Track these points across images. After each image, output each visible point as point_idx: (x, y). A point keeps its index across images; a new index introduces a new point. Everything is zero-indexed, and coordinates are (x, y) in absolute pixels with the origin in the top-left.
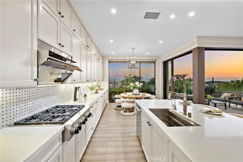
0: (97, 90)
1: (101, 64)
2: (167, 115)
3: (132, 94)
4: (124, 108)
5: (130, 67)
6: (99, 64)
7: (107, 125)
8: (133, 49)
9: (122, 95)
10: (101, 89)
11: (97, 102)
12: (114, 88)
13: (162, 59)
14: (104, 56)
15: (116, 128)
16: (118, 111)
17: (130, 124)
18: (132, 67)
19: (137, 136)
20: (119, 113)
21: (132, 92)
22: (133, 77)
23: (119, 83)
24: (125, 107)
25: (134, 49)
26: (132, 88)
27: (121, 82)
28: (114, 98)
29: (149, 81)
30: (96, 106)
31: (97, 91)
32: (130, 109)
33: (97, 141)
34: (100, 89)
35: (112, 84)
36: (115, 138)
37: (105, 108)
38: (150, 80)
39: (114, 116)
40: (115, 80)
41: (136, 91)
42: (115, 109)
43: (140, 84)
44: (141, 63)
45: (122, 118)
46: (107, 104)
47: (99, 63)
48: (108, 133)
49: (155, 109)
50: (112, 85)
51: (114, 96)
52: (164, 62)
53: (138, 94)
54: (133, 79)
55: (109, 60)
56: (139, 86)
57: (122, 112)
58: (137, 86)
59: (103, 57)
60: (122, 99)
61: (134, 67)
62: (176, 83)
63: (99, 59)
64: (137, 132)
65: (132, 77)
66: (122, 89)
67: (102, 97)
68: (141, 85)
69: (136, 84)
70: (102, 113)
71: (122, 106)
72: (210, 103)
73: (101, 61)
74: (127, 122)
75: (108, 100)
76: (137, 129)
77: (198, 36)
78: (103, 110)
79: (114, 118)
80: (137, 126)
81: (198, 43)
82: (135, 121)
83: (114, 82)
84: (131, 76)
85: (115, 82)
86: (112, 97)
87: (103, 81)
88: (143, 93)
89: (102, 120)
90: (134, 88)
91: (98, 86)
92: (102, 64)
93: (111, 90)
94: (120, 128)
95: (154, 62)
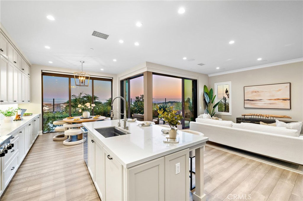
0: (19, 115)
1: (26, 76)
2: (114, 132)
3: (81, 118)
4: (68, 136)
5: (78, 83)
6: (23, 77)
7: (39, 161)
8: (82, 62)
9: (66, 120)
10: (27, 114)
11: (21, 132)
12: (52, 112)
13: (119, 78)
14: (32, 64)
15: (55, 162)
16: (58, 143)
17: (76, 153)
18: (81, 84)
19: (84, 162)
20: (62, 144)
21: (81, 116)
22: (85, 97)
23: (62, 105)
24: (70, 135)
25: (84, 62)
26: (80, 111)
27: (65, 103)
28: (52, 126)
29: (106, 102)
30: (19, 137)
31: (19, 118)
32: (78, 136)
33: (23, 183)
34: (25, 114)
35: (47, 107)
36: (54, 172)
37: (35, 141)
38: (108, 101)
39: (52, 149)
40: (55, 100)
41: (87, 114)
42: (54, 140)
43: (92, 105)
44: (94, 79)
45: (64, 149)
46: (38, 136)
47: (23, 74)
48: (42, 169)
49: (102, 129)
50: (48, 109)
51: (52, 123)
52: (121, 81)
53: (89, 117)
54: (85, 99)
55: (43, 71)
56: (91, 108)
57: (65, 142)
58: (88, 107)
59: (30, 66)
60: (66, 125)
61: (83, 84)
62: (136, 103)
63: (23, 69)
64: (84, 159)
65: (83, 97)
66: (67, 113)
67: (30, 125)
68: (93, 107)
69: (86, 106)
70: (30, 149)
71: (65, 135)
72: (160, 121)
73: (27, 71)
74: (72, 152)
75: (40, 130)
76: (84, 156)
77: (147, 61)
78: (31, 145)
79: (52, 151)
80: (84, 153)
81: (147, 68)
82: (82, 149)
83: (52, 103)
84: (82, 95)
85: (55, 103)
86: (48, 125)
87: (31, 102)
88: (96, 116)
89: (29, 158)
90: (83, 110)
91: (21, 109)
92: (28, 75)
93: (47, 116)
94: (62, 160)
95: (111, 80)
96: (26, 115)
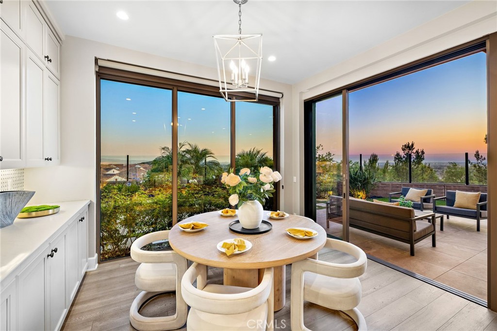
10: (38, 210)
23: (139, 166)
35: (118, 170)
40: (129, 158)
44: (236, 97)
46: (85, 276)
54: (188, 156)
55: (100, 63)
59: (58, 39)
84: (184, 148)
95: (276, 101)
96: (34, 214)
